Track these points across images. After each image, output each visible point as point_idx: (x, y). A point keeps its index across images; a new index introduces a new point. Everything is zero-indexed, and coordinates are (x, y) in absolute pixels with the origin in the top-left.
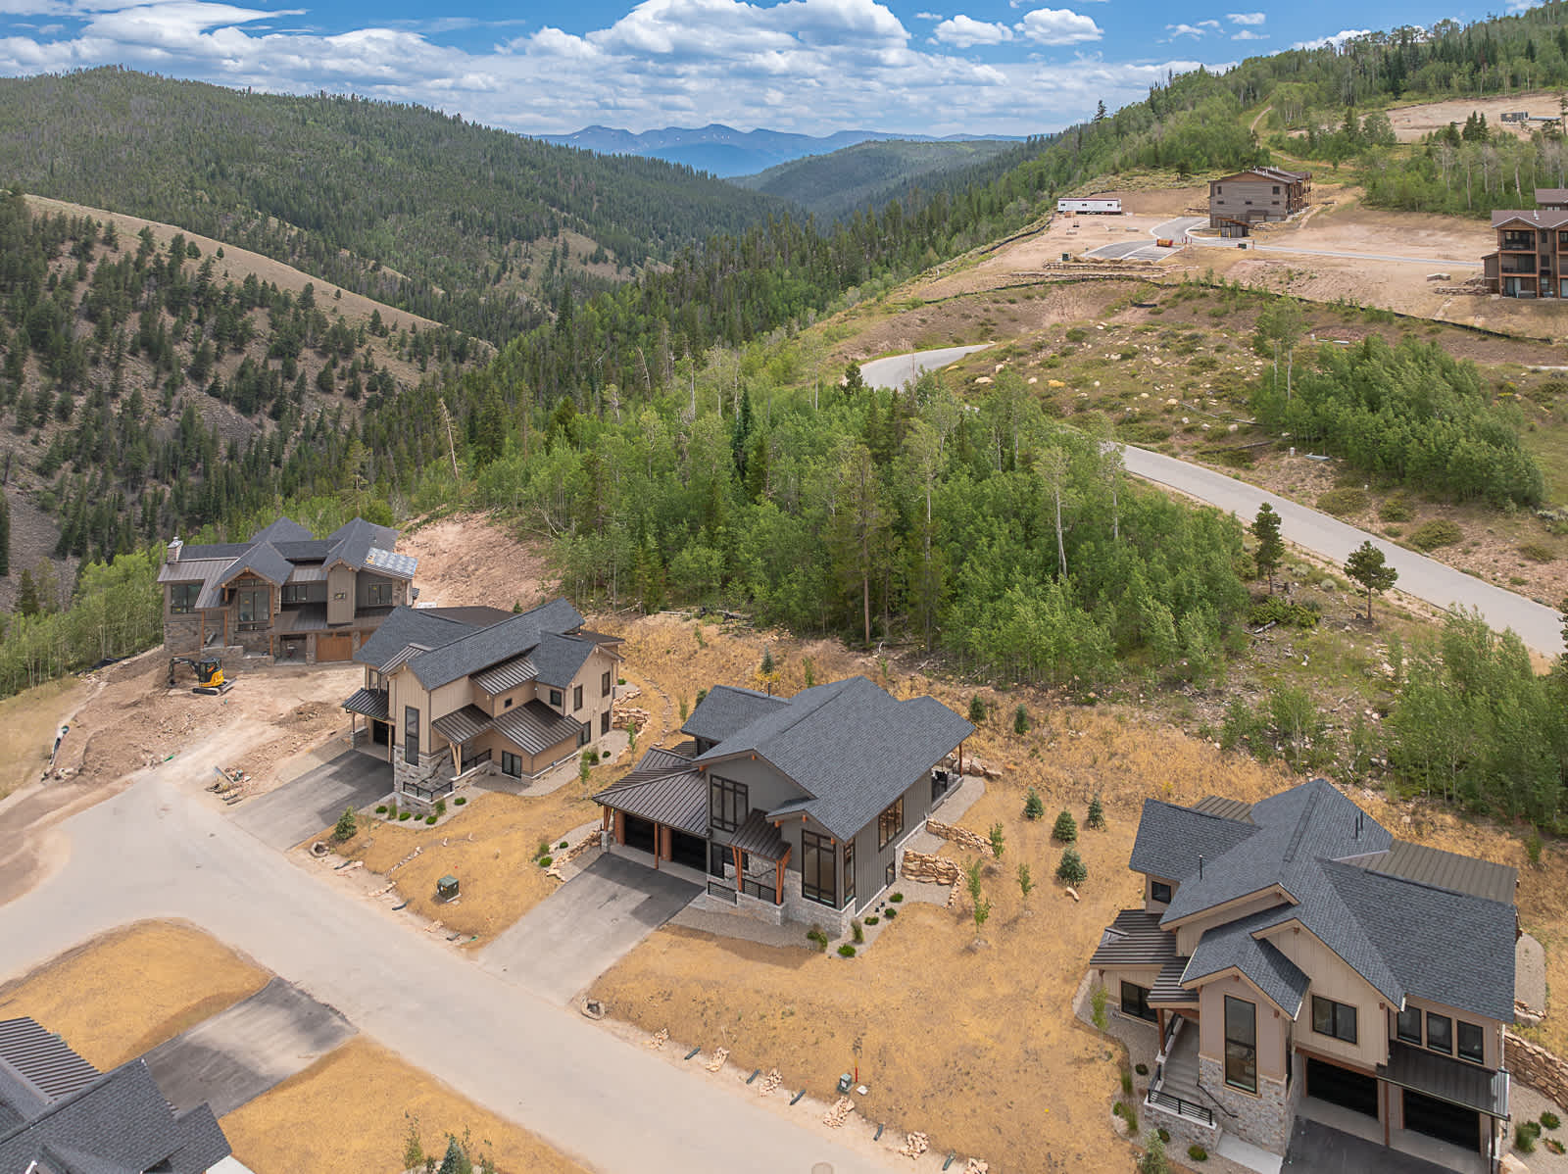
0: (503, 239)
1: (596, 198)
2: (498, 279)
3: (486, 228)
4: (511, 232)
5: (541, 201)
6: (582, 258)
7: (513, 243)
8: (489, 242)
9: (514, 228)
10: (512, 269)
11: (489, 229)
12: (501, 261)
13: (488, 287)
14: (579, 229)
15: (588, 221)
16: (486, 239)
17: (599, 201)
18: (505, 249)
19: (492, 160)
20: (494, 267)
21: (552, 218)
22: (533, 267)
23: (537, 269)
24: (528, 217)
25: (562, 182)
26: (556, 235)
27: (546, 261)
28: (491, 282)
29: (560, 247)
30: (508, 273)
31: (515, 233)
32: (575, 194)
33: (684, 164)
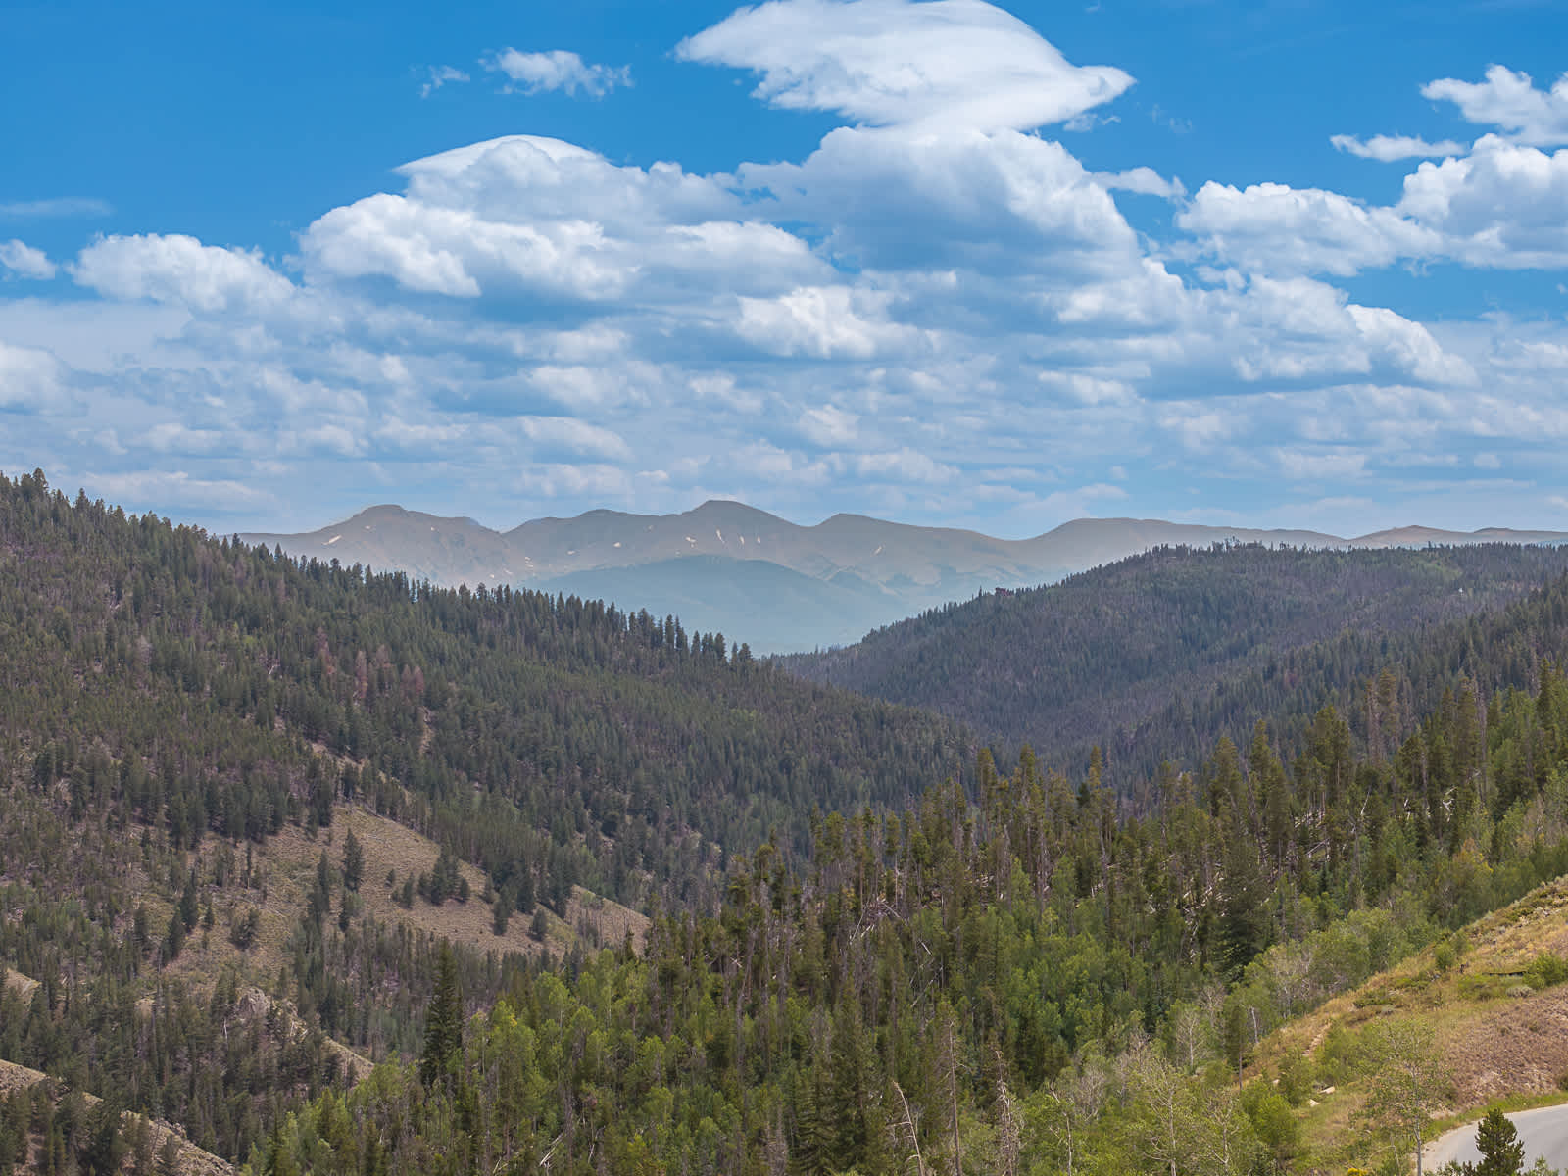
0: (182, 833)
1: (426, 716)
2: (172, 950)
3: (135, 802)
4: (204, 814)
5: (279, 724)
6: (399, 886)
7: (209, 844)
8: (145, 841)
9: (211, 801)
10: (209, 920)
11: (142, 803)
12: (179, 894)
13: (146, 971)
14: (386, 807)
15: (410, 780)
16: (135, 832)
17: (433, 724)
18: (190, 861)
19: (137, 605)
20: (162, 912)
21: (313, 772)
22: (267, 912)
23: (278, 916)
24: (247, 768)
25: (333, 670)
26: (325, 821)
27: (301, 895)
28: (153, 956)
29: (337, 854)
30: (198, 933)
31: (212, 815)
32: (369, 701)
33: (658, 617)
